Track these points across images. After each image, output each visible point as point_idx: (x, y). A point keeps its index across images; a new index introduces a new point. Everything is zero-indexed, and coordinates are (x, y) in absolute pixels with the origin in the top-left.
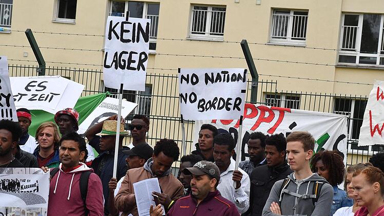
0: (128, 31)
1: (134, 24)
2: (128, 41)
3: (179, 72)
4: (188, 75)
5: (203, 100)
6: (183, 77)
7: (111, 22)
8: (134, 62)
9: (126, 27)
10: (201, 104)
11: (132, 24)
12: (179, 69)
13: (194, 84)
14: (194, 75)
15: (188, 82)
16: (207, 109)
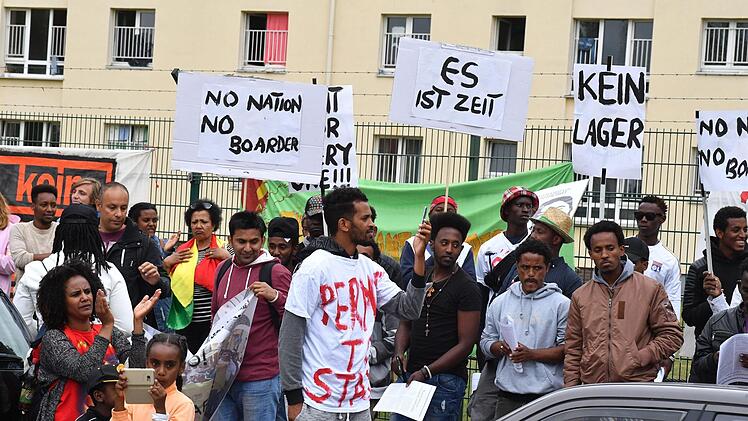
0: (612, 87)
1: (621, 76)
2: (612, 102)
4: (711, 121)
5: (735, 160)
6: (703, 124)
7: (581, 73)
8: (622, 134)
9: (607, 80)
10: (731, 167)
11: (617, 77)
12: (697, 113)
13: (720, 134)
14: (720, 121)
15: (711, 132)
16: (740, 174)
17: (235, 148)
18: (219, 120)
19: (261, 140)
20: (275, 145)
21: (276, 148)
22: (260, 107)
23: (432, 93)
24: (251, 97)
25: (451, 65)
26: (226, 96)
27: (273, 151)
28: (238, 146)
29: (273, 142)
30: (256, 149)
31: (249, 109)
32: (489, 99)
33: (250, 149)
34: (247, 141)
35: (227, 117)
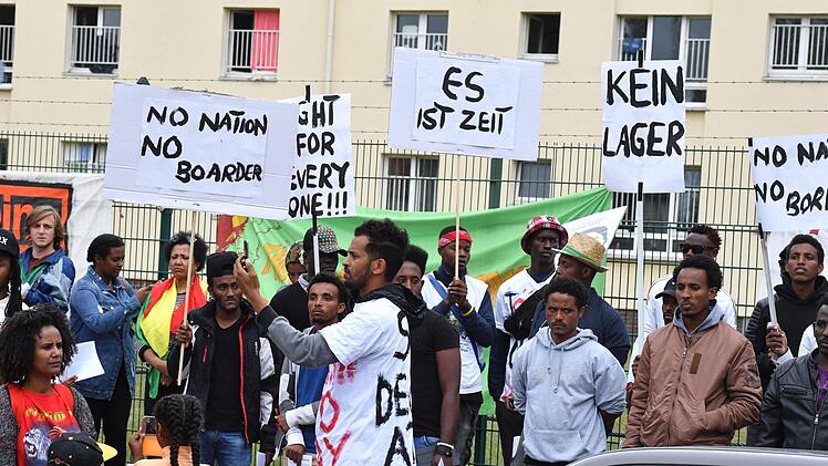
0: (645, 86)
1: (655, 72)
2: (646, 103)
3: (751, 144)
4: (767, 150)
5: (796, 194)
6: (757, 153)
7: (610, 73)
8: (660, 140)
9: (640, 79)
10: (792, 201)
11: (651, 74)
12: (750, 140)
13: (778, 164)
14: (778, 148)
15: (767, 163)
16: (804, 211)
17: (183, 176)
18: (163, 142)
19: (215, 166)
20: (233, 173)
21: (234, 177)
22: (215, 127)
23: (433, 111)
24: (204, 115)
25: (453, 77)
26: (173, 113)
27: (230, 180)
28: (187, 173)
29: (230, 170)
30: (208, 177)
31: (201, 129)
32: (498, 114)
33: (202, 177)
34: (198, 167)
35: (174, 138)
